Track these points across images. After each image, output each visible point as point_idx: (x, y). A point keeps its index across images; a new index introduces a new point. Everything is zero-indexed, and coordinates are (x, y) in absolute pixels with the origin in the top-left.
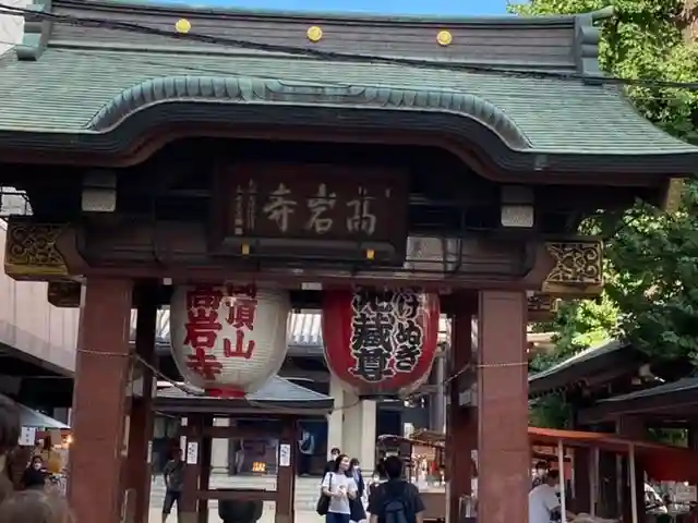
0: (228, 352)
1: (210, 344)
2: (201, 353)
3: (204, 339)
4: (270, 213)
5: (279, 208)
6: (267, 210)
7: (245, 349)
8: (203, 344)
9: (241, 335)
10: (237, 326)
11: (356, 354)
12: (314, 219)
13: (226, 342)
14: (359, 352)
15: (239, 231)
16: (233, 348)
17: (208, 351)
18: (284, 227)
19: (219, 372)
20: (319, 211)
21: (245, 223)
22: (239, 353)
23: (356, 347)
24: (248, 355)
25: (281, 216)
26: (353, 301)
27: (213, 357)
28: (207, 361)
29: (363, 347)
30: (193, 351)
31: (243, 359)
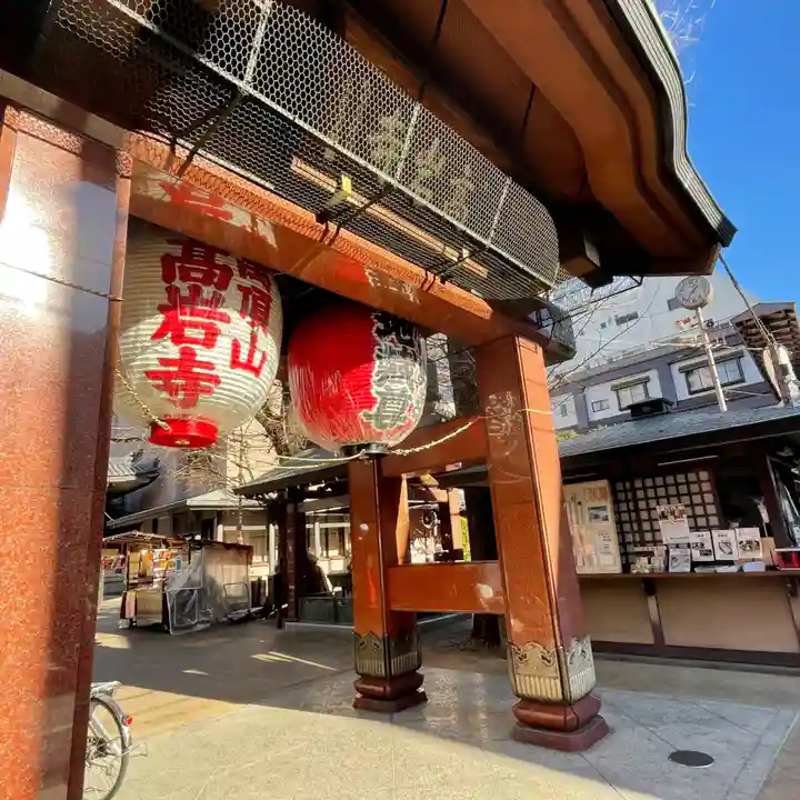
0: (235, 363)
1: (209, 342)
2: (188, 355)
3: (199, 334)
7: (256, 363)
8: (195, 341)
9: (254, 339)
10: (252, 324)
11: (378, 393)
13: (236, 347)
14: (382, 389)
16: (243, 357)
17: (202, 354)
19: (209, 391)
22: (248, 366)
23: (379, 383)
24: (257, 371)
26: (374, 328)
27: (209, 366)
28: (196, 370)
29: (387, 383)
30: (173, 352)
31: (251, 375)
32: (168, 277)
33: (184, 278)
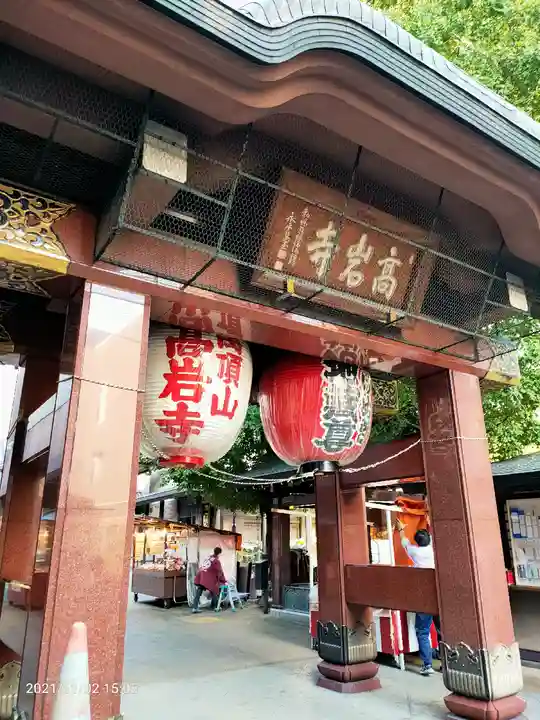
0: (214, 411)
1: (196, 399)
2: (183, 407)
3: (189, 393)
4: (313, 253)
5: (322, 249)
6: (310, 248)
7: (230, 409)
8: (188, 398)
9: (228, 391)
10: (227, 382)
11: (325, 424)
12: (348, 271)
13: (215, 399)
14: (329, 421)
15: (279, 266)
16: (220, 407)
17: (192, 407)
18: (320, 273)
19: (198, 432)
20: (355, 262)
21: (288, 258)
22: (224, 412)
23: (327, 417)
24: (231, 415)
25: (321, 259)
26: (323, 371)
27: (197, 414)
28: (188, 418)
29: (334, 417)
30: (172, 406)
31: (226, 418)
32: (170, 354)
33: (182, 354)
